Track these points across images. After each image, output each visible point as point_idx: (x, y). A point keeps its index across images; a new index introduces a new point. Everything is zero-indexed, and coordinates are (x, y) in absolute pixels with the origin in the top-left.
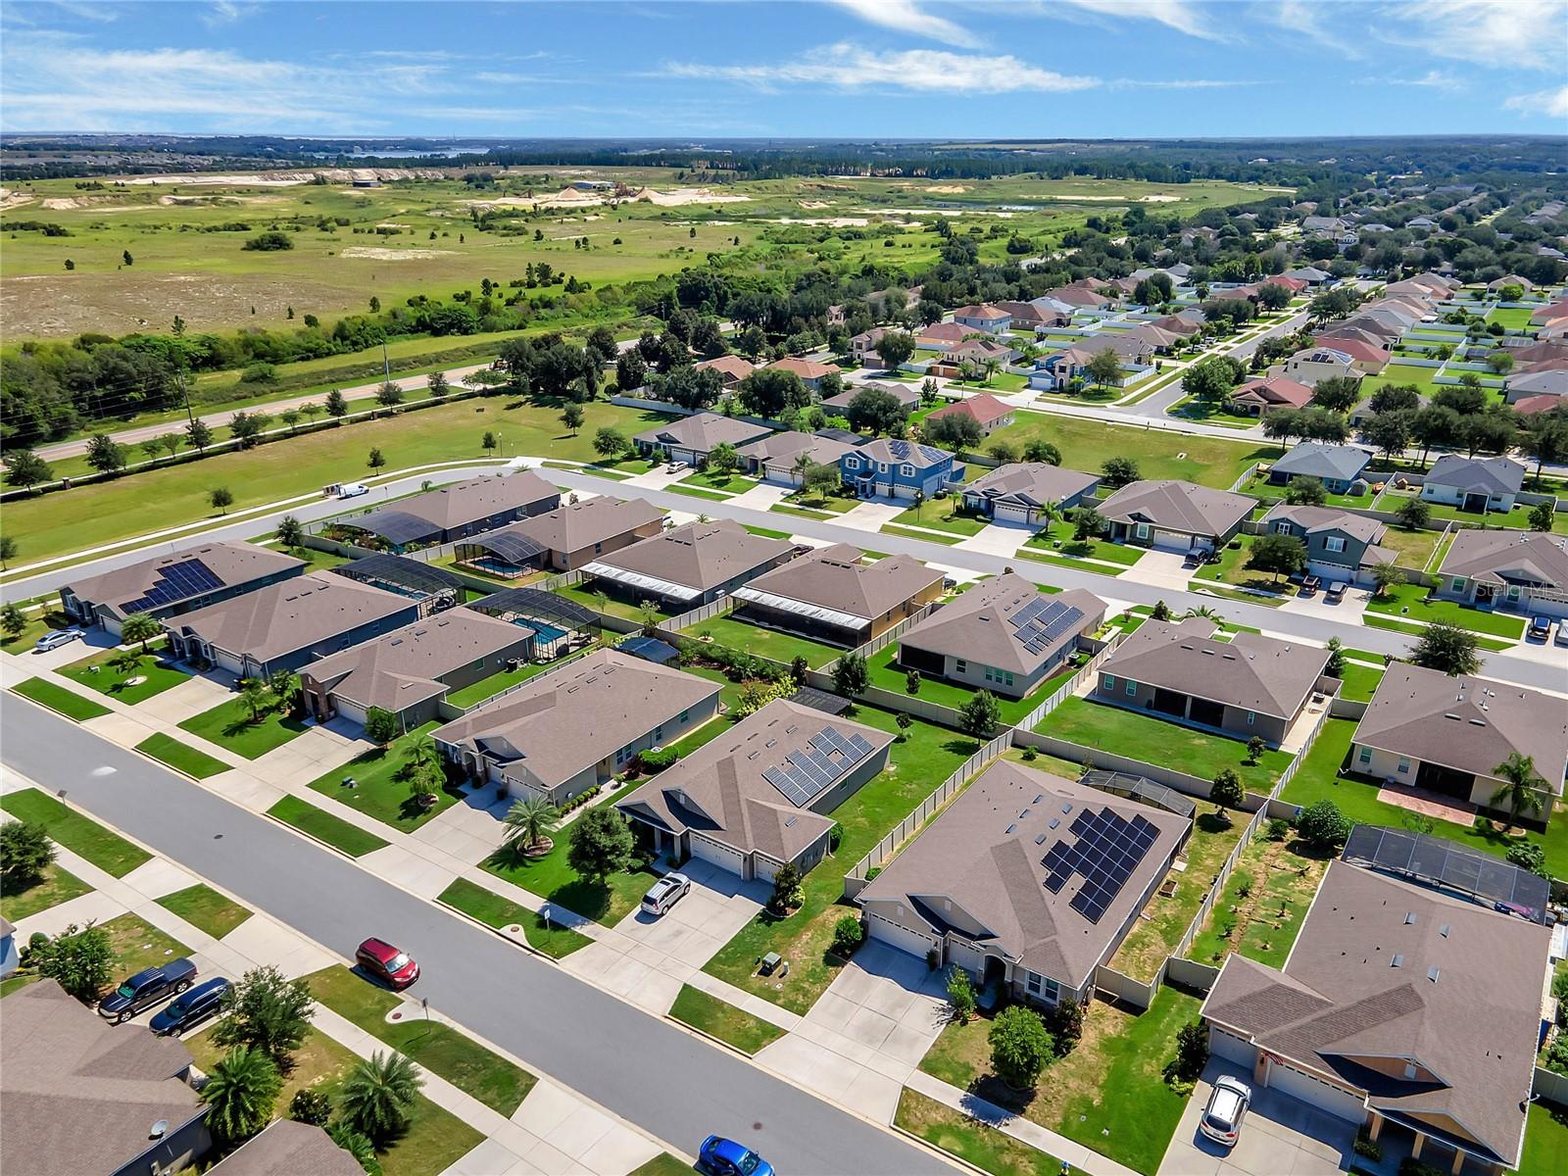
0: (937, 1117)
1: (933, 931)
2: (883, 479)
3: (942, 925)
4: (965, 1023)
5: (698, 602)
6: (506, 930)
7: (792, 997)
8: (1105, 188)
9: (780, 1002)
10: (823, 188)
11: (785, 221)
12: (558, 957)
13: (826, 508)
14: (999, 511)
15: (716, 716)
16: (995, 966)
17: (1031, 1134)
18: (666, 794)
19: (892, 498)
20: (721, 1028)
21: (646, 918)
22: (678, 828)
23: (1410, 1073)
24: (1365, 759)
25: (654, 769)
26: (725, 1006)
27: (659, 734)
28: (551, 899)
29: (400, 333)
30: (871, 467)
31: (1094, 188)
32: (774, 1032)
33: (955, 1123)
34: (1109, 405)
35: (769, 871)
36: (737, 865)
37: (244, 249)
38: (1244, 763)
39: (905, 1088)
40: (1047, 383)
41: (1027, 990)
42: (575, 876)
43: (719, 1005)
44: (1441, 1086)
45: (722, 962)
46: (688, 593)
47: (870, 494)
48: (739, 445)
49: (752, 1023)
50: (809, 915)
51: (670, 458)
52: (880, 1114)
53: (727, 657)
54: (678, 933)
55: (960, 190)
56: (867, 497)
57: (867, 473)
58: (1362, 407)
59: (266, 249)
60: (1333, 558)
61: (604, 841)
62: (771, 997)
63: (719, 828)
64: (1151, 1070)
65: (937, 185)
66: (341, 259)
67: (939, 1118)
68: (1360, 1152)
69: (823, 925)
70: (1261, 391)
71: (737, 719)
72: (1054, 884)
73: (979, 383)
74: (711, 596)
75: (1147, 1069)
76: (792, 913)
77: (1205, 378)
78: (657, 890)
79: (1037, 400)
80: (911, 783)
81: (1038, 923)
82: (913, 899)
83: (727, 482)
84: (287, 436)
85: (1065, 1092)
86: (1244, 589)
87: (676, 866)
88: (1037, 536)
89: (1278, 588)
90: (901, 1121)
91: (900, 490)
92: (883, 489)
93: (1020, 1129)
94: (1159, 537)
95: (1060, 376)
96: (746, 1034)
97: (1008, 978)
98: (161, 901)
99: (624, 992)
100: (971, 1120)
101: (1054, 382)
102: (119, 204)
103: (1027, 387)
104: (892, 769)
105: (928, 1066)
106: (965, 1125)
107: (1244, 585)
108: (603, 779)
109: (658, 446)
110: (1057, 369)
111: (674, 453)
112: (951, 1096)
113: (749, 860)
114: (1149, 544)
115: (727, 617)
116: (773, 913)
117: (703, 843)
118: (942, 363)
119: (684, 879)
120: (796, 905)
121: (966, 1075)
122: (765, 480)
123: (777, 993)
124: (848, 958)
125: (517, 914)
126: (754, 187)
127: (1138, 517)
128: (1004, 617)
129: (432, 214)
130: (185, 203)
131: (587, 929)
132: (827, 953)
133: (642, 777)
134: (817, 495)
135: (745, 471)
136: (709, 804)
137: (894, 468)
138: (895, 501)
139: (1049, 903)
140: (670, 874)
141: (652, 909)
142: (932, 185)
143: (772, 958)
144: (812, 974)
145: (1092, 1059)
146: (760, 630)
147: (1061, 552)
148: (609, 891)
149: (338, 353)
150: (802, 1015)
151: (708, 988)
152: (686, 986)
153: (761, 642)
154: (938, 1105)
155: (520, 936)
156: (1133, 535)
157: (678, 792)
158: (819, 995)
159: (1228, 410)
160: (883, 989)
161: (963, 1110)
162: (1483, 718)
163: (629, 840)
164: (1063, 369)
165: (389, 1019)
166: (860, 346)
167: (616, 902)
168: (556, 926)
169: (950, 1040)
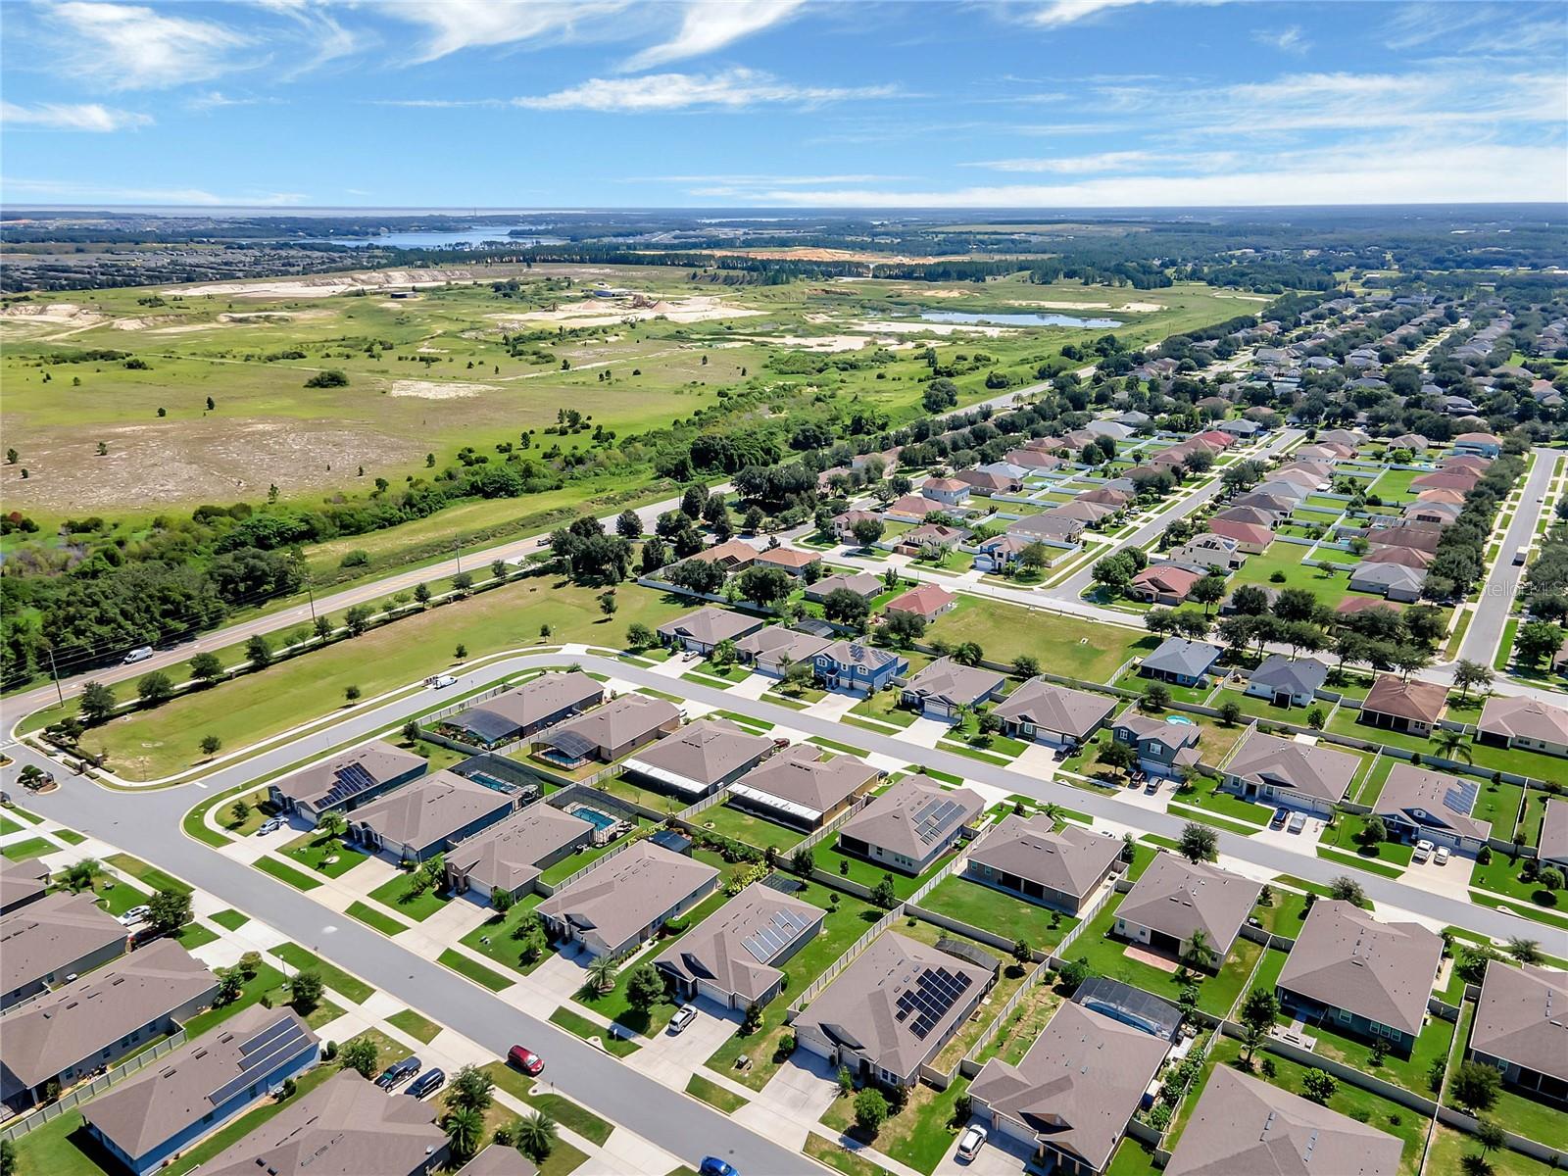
0: (826, 1147)
1: (832, 1044)
2: (844, 675)
3: (837, 1041)
4: (846, 1097)
5: (705, 794)
6: (590, 1040)
7: (753, 1081)
8: (1090, 294)
9: (747, 1084)
10: (827, 292)
11: (790, 340)
12: (622, 1056)
13: (801, 698)
14: (928, 707)
15: (715, 891)
16: (865, 1064)
17: (872, 1156)
18: (683, 955)
19: (851, 690)
20: (714, 1099)
21: (672, 1033)
22: (690, 977)
23: (1058, 1122)
24: (1122, 926)
25: (676, 931)
26: (716, 1086)
27: (678, 907)
28: (616, 1020)
29: (457, 496)
30: (836, 665)
31: (1081, 294)
32: (742, 1102)
33: (834, 1150)
34: (1036, 588)
35: (744, 1005)
36: (726, 1002)
37: (306, 386)
38: (1049, 927)
39: (810, 1132)
40: (989, 565)
41: (880, 1078)
42: (630, 1007)
43: (713, 1085)
44: (1070, 1128)
45: (715, 1060)
46: (697, 787)
47: (835, 687)
48: (736, 638)
49: (731, 1096)
50: (766, 1031)
51: (684, 647)
52: (796, 1146)
53: (723, 843)
54: (691, 1043)
55: (955, 294)
56: (833, 688)
57: (833, 671)
58: (1227, 600)
59: (326, 386)
60: (1155, 758)
61: (646, 988)
62: (742, 1081)
63: (713, 977)
64: (941, 1122)
65: (934, 288)
66: (393, 399)
68: (1034, 1162)
69: (774, 1038)
70: (1153, 582)
71: (730, 895)
72: (901, 1017)
73: (934, 563)
74: (715, 788)
75: (939, 1121)
76: (756, 1031)
77: (1109, 571)
78: (678, 1017)
79: (980, 581)
80: (834, 943)
81: (888, 1039)
82: (822, 1026)
83: (727, 671)
84: (385, 622)
85: (893, 1134)
86: (1093, 781)
87: (689, 1000)
88: (955, 729)
89: (1116, 780)
90: (806, 1149)
91: (858, 684)
92: (845, 682)
93: (867, 1153)
94: (1040, 733)
95: (999, 560)
96: (728, 1102)
97: (871, 1072)
98: (388, 1020)
99: (660, 1078)
100: (843, 1148)
101: (994, 565)
102: (181, 323)
103: (973, 567)
104: (825, 932)
105: (824, 1121)
106: (839, 1151)
107: (1093, 777)
108: (643, 939)
109: (675, 637)
110: (996, 555)
111: (688, 643)
112: (834, 1136)
113: (732, 998)
114: (1032, 738)
115: (724, 805)
116: (745, 1031)
117: (705, 986)
118: (906, 543)
119: (693, 1009)
120: (758, 1026)
121: (844, 1126)
122: (757, 670)
123: (745, 1079)
124: (786, 1059)
125: (596, 1030)
126: (762, 295)
127: (1025, 718)
128: (909, 816)
129: (466, 335)
130: (241, 320)
131: (638, 1040)
132: (775, 1055)
133: (668, 937)
134: (794, 687)
135: (742, 661)
136: (708, 963)
137: (853, 668)
138: (854, 692)
139: (896, 1027)
140: (686, 1006)
141: (675, 1028)
142: (929, 289)
143: (743, 1058)
144: (765, 1068)
145: (911, 1116)
146: (747, 817)
147: (969, 744)
148: (650, 1016)
149: (408, 519)
150: (759, 1091)
151: (707, 1076)
152: (694, 1075)
153: (745, 829)
154: (827, 1141)
155: (599, 1044)
156: (1022, 731)
157: (690, 955)
158: (768, 1080)
159: (1129, 596)
160: (805, 1075)
161: (839, 1144)
162: (1191, 901)
163: (661, 985)
164: (1000, 555)
165: (530, 1093)
166: (840, 526)
167: (654, 1023)
168: (620, 1038)
169: (838, 1106)
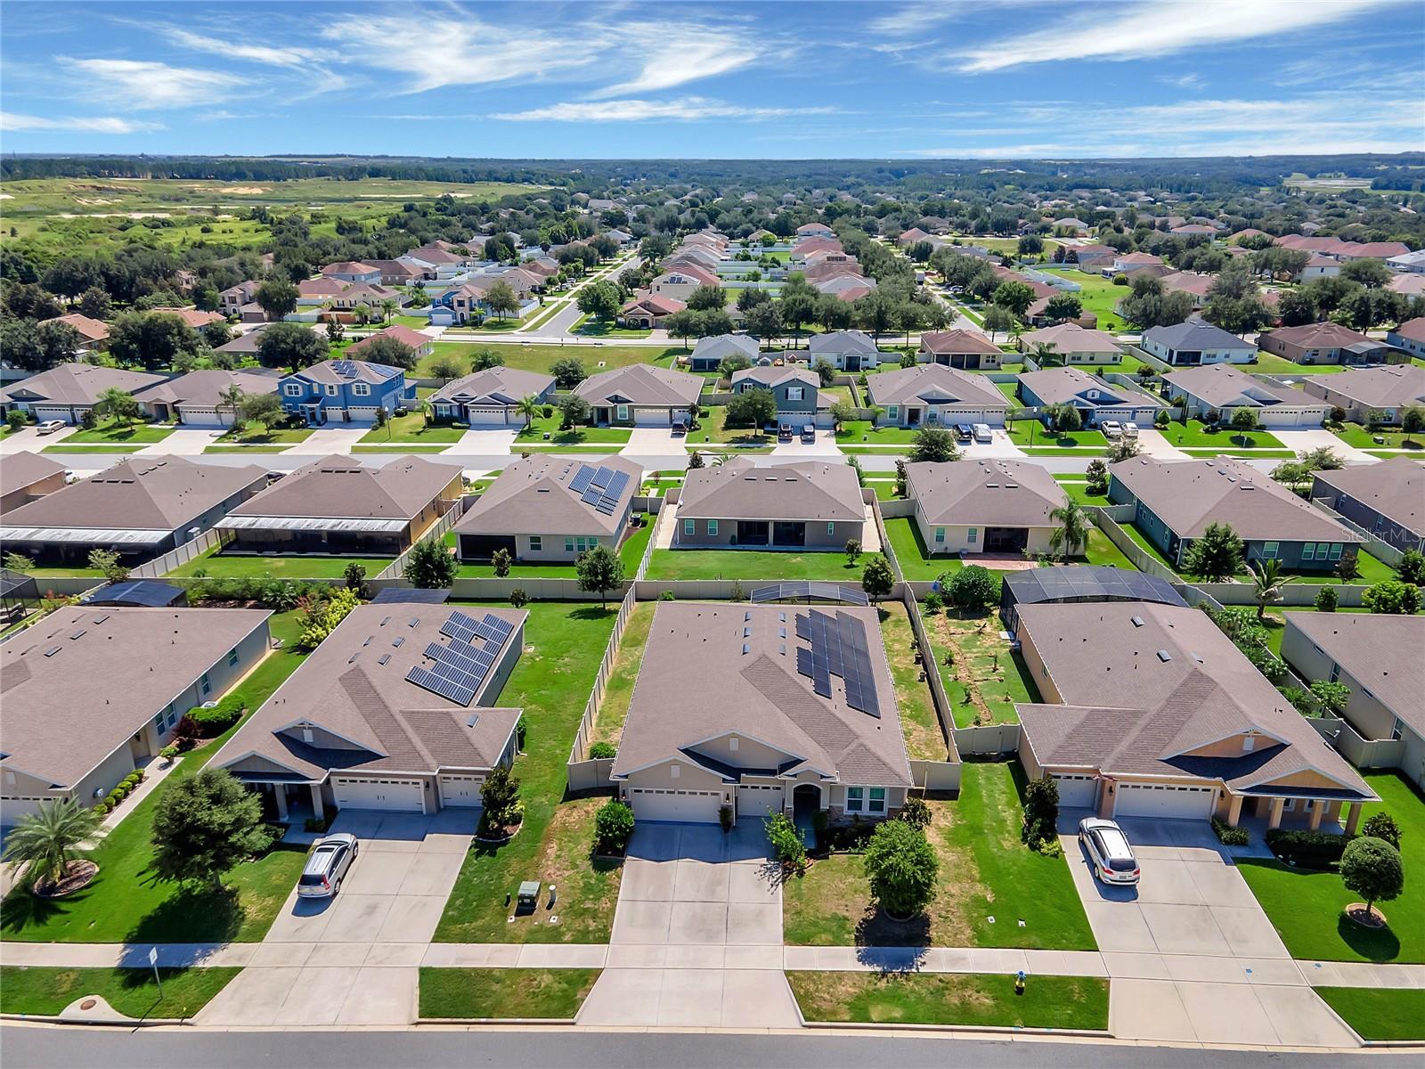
0: (846, 990)
1: (724, 780)
2: (333, 402)
3: (734, 772)
4: (801, 874)
5: (167, 545)
6: (73, 1011)
7: (578, 925)
8: (401, 188)
9: (567, 937)
10: (99, 189)
11: (67, 216)
12: (191, 1013)
13: (274, 441)
14: (474, 416)
15: (269, 653)
16: (807, 797)
17: (953, 961)
18: (282, 736)
19: (348, 422)
20: (510, 1003)
21: (309, 906)
22: (316, 775)
23: (1249, 746)
24: (940, 539)
25: (218, 728)
26: (496, 973)
27: (206, 685)
28: (134, 939)
30: (316, 391)
31: (392, 188)
32: (584, 978)
33: (871, 988)
34: (515, 332)
35: (469, 792)
36: (414, 797)
38: (847, 567)
39: (788, 973)
40: (448, 318)
41: (846, 812)
43: (486, 975)
44: (1281, 747)
45: (454, 920)
46: (154, 536)
47: (321, 422)
48: (133, 393)
49: (547, 979)
50: (539, 831)
51: (34, 420)
52: (783, 1017)
53: (248, 588)
54: (371, 910)
55: (257, 191)
56: (319, 424)
57: (315, 399)
60: (795, 407)
62: (554, 936)
63: (377, 757)
64: (1010, 843)
65: (232, 186)
67: (851, 990)
68: (1228, 843)
69: (567, 829)
70: (646, 305)
71: (305, 649)
72: (823, 689)
73: (378, 325)
74: (184, 535)
75: (1006, 844)
76: (515, 831)
77: (598, 298)
78: (319, 864)
79: (444, 333)
80: (560, 657)
81: (834, 736)
82: (686, 751)
83: (131, 433)
85: (953, 902)
86: (734, 445)
87: (322, 828)
88: (522, 433)
89: (763, 440)
90: (812, 1011)
91: (355, 412)
92: (335, 413)
93: (939, 960)
94: (640, 415)
95: (460, 310)
96: (549, 996)
97: (824, 806)
99: (330, 1018)
100: (884, 974)
101: (455, 317)
103: (430, 324)
104: (531, 650)
105: (795, 937)
106: (882, 984)
107: (732, 442)
108: (142, 761)
109: (12, 407)
110: (455, 304)
111: (39, 413)
112: (845, 959)
113: (431, 784)
114: (631, 423)
115: (214, 556)
116: (489, 840)
117: (351, 788)
118: (333, 309)
119: (348, 838)
120: (516, 820)
121: (842, 927)
122: (181, 424)
123: (555, 928)
124: (622, 854)
125: (85, 982)
127: (616, 399)
128: (564, 485)
131: (219, 958)
132: (592, 857)
133: (202, 744)
134: (259, 428)
135: (148, 419)
136: (352, 729)
137: (345, 389)
138: (352, 425)
139: (832, 709)
140: (317, 842)
141: (320, 891)
142: (225, 186)
143: (529, 888)
144: (588, 889)
145: (951, 857)
146: (268, 560)
147: (554, 442)
148: (233, 894)
150: (606, 940)
151: (458, 960)
152: (423, 972)
153: (278, 571)
154: (839, 976)
155: (103, 1009)
156: (614, 418)
157: (300, 728)
158: (613, 910)
159: (621, 326)
160: (685, 874)
161: (868, 968)
162: (1015, 482)
164: (461, 304)
166: (233, 300)
167: (250, 904)
168: (168, 973)
169: (799, 897)
